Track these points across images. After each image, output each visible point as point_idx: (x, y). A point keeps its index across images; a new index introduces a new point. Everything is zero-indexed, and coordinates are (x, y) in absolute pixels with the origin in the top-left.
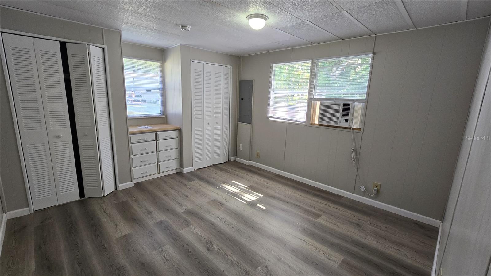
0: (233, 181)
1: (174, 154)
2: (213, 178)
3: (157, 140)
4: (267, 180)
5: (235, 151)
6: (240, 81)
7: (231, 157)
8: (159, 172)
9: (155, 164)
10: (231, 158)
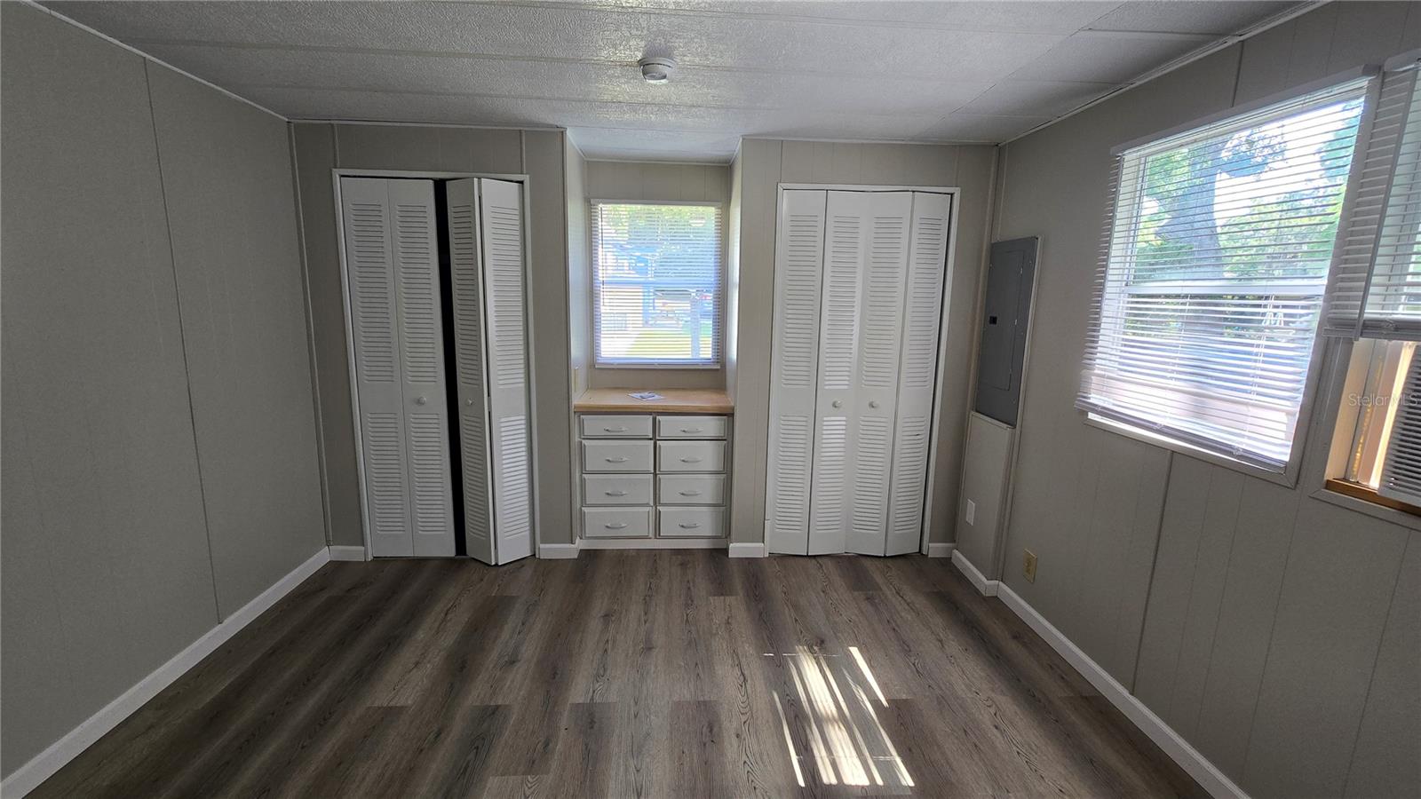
0: (855, 651)
1: (707, 489)
2: (796, 607)
3: (657, 438)
4: (1008, 704)
5: (949, 522)
6: (994, 248)
7: (930, 542)
8: (657, 534)
9: (647, 509)
10: (930, 545)
